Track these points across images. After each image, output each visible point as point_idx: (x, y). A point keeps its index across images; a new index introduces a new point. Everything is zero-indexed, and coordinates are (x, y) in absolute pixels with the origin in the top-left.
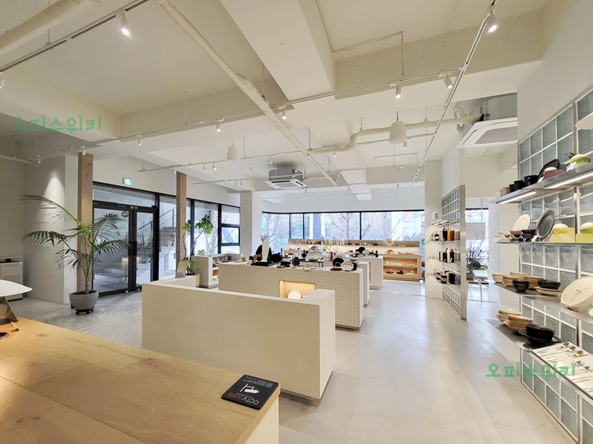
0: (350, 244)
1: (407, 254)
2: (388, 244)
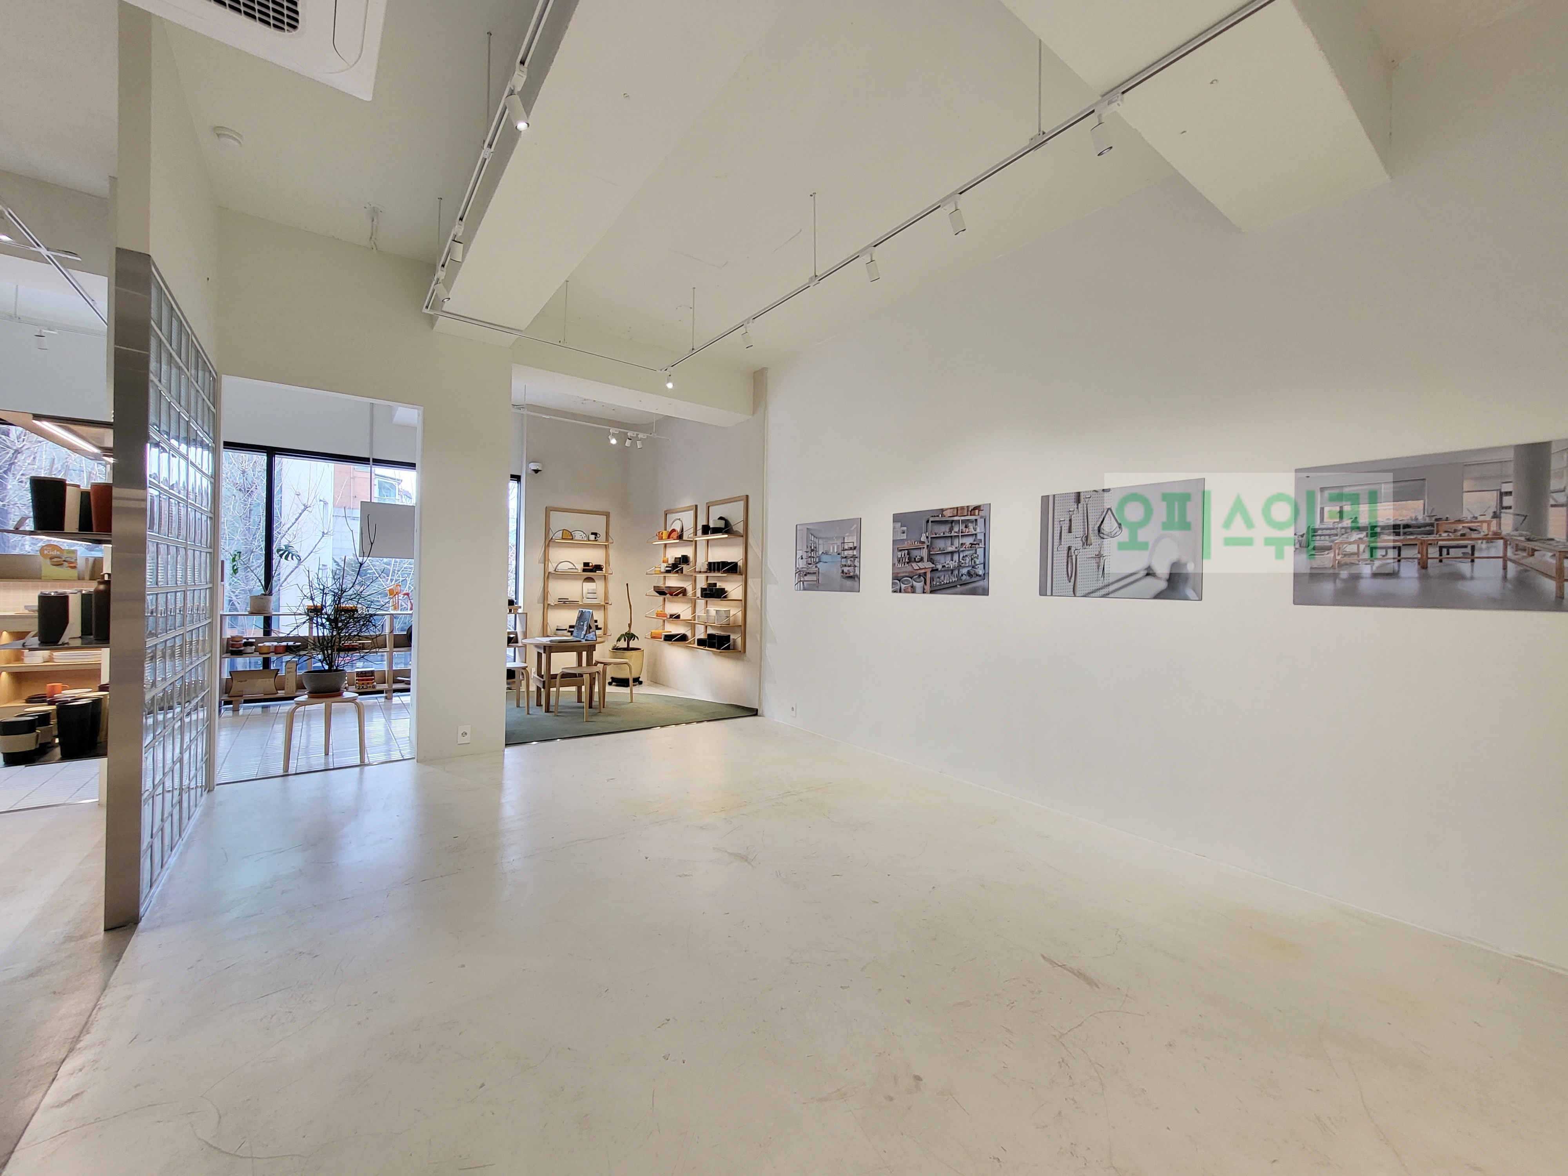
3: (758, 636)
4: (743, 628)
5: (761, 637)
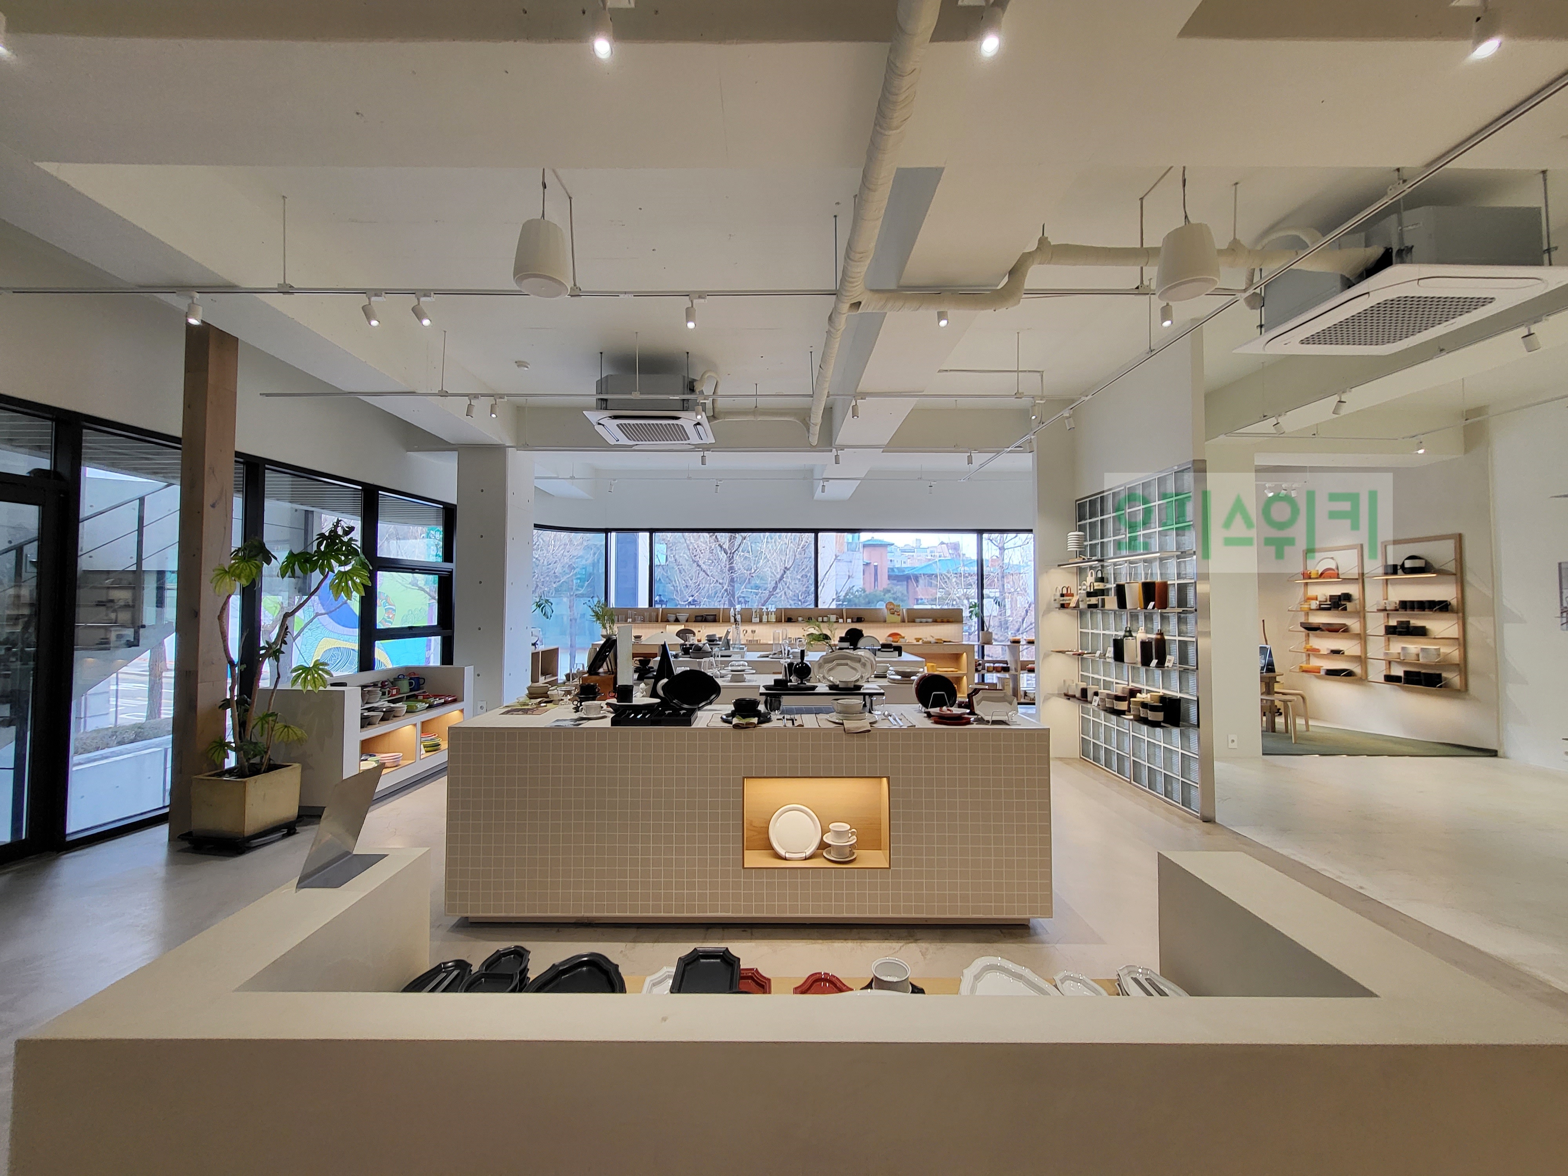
0: (789, 620)
1: (938, 642)
2: (890, 618)
3: (1493, 676)
4: (1462, 667)
5: (1497, 676)
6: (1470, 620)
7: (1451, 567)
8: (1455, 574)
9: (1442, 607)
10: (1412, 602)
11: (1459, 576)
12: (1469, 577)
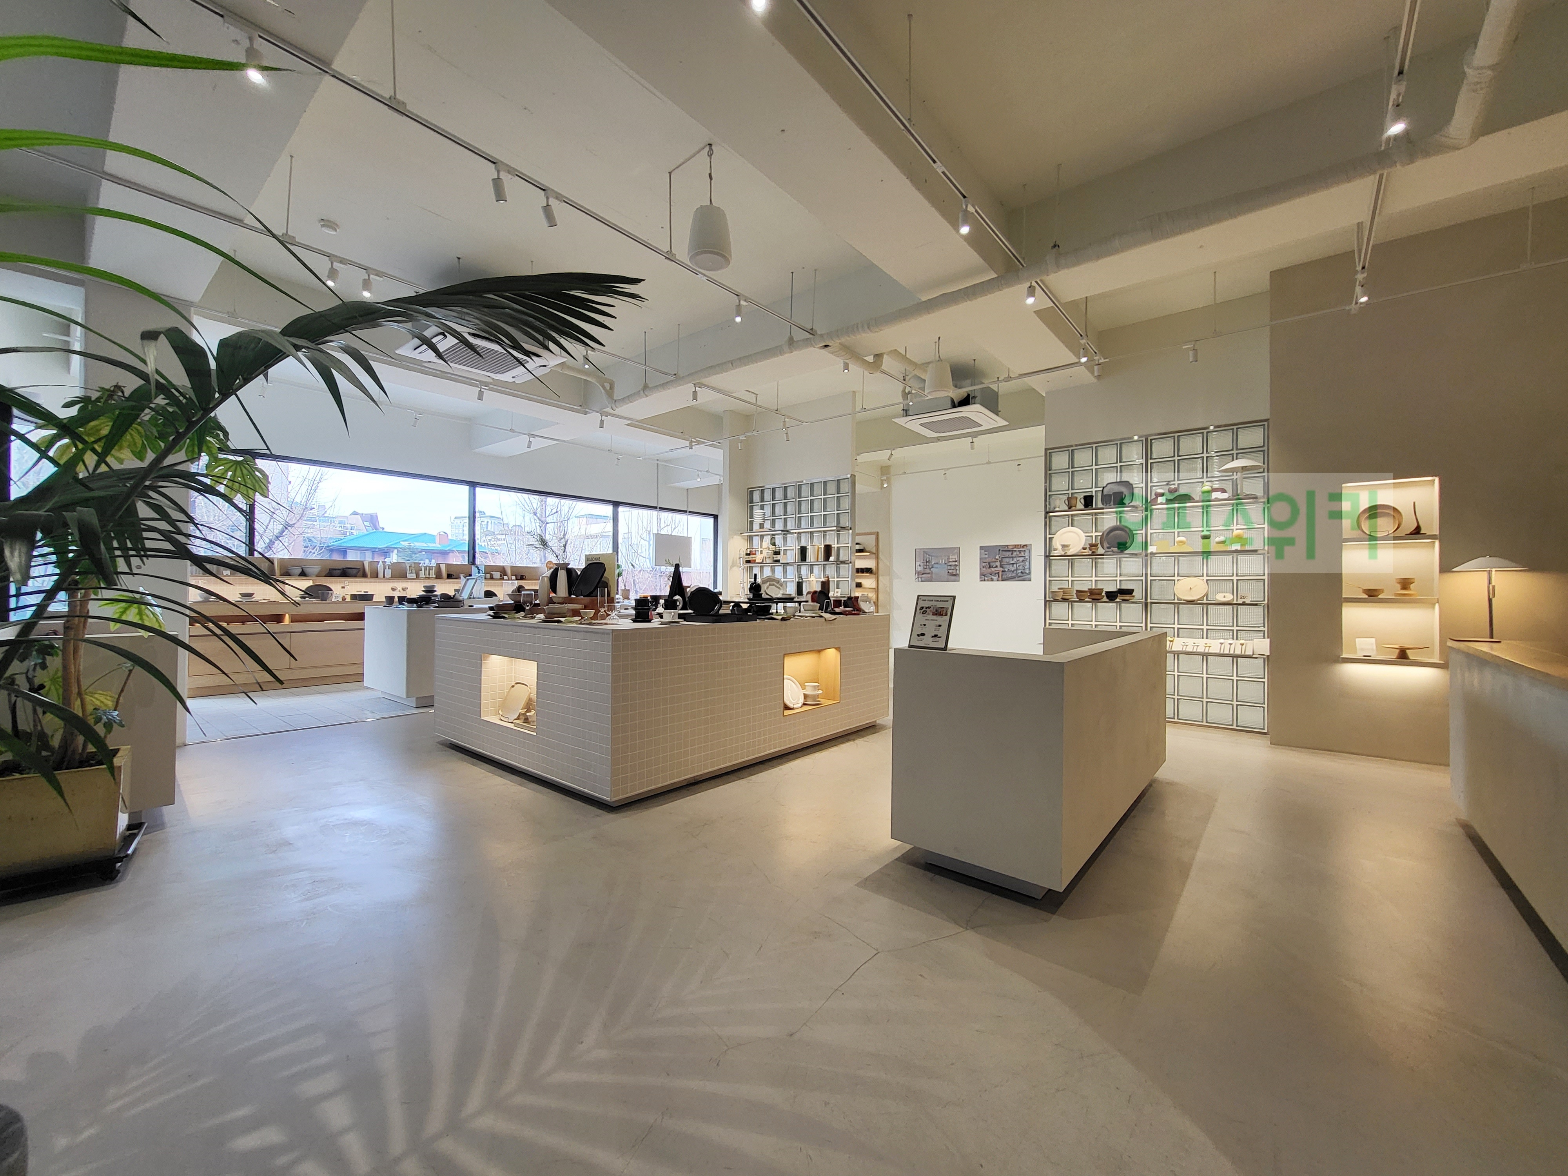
3: (888, 607)
5: (890, 607)
6: (880, 578)
7: (874, 550)
8: (875, 554)
9: (868, 570)
10: (862, 569)
11: (876, 555)
12: (880, 555)
